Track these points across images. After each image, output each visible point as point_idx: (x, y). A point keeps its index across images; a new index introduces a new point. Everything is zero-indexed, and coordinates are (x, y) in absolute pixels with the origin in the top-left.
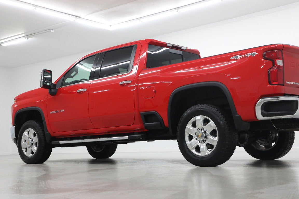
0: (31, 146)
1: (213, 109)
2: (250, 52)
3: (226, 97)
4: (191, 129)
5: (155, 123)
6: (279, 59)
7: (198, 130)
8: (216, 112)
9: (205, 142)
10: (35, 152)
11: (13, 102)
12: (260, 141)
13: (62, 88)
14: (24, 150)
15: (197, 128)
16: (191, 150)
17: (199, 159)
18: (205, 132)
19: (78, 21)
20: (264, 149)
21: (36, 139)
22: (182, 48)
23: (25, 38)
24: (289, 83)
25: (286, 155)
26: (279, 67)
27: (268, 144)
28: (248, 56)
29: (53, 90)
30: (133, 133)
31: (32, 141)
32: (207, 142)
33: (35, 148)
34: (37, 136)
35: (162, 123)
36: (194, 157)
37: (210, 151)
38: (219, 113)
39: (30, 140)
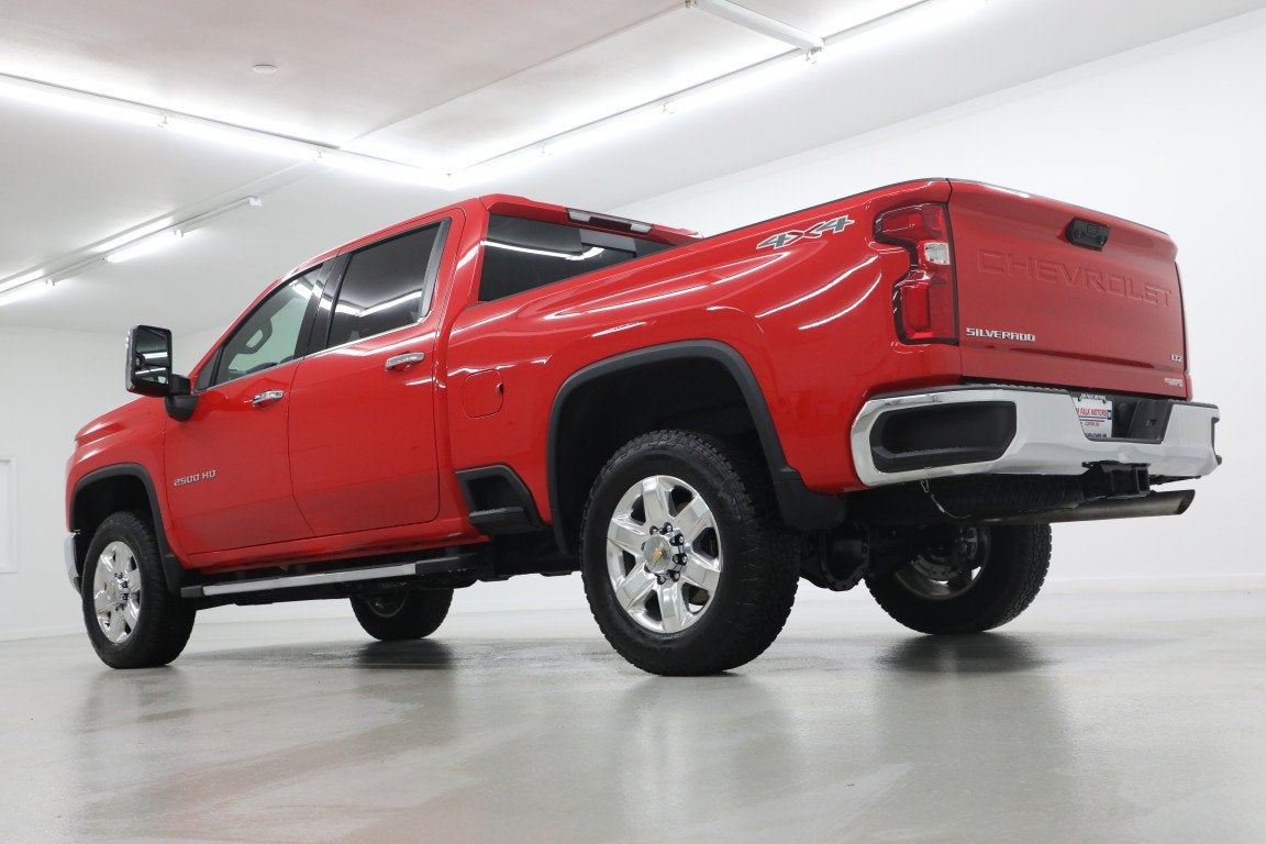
0: (123, 606)
1: (700, 448)
2: (827, 219)
3: (745, 404)
4: (627, 527)
5: (503, 510)
6: (934, 236)
7: (651, 533)
8: (713, 459)
9: (676, 580)
10: (132, 627)
11: (71, 447)
12: (927, 565)
13: (211, 392)
14: (101, 619)
15: (648, 525)
16: (630, 612)
17: (655, 645)
18: (677, 541)
19: (329, 161)
20: (947, 592)
21: (134, 579)
22: (634, 227)
23: (175, 232)
24: (979, 333)
25: (1023, 613)
27: (954, 575)
28: (820, 233)
29: (179, 401)
30: (443, 548)
31: (126, 587)
32: (684, 578)
33: (133, 611)
34: (138, 569)
35: (530, 510)
36: (639, 639)
37: (695, 613)
38: (723, 466)
39: (119, 581)
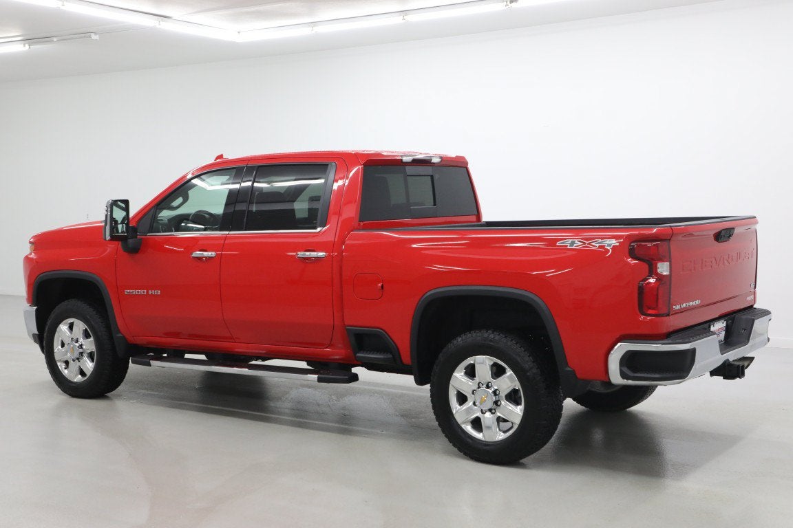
0: (78, 359)
1: (514, 346)
4: (464, 380)
6: (662, 260)
7: (479, 385)
9: (493, 414)
10: (88, 374)
13: (150, 238)
14: (61, 366)
15: (476, 381)
16: (462, 426)
17: (479, 447)
18: (495, 393)
22: (434, 160)
23: (24, 45)
26: (660, 278)
28: (597, 245)
31: (82, 348)
32: (499, 413)
33: (89, 366)
34: (92, 338)
35: (397, 357)
36: (469, 442)
38: (527, 358)
39: (76, 344)
